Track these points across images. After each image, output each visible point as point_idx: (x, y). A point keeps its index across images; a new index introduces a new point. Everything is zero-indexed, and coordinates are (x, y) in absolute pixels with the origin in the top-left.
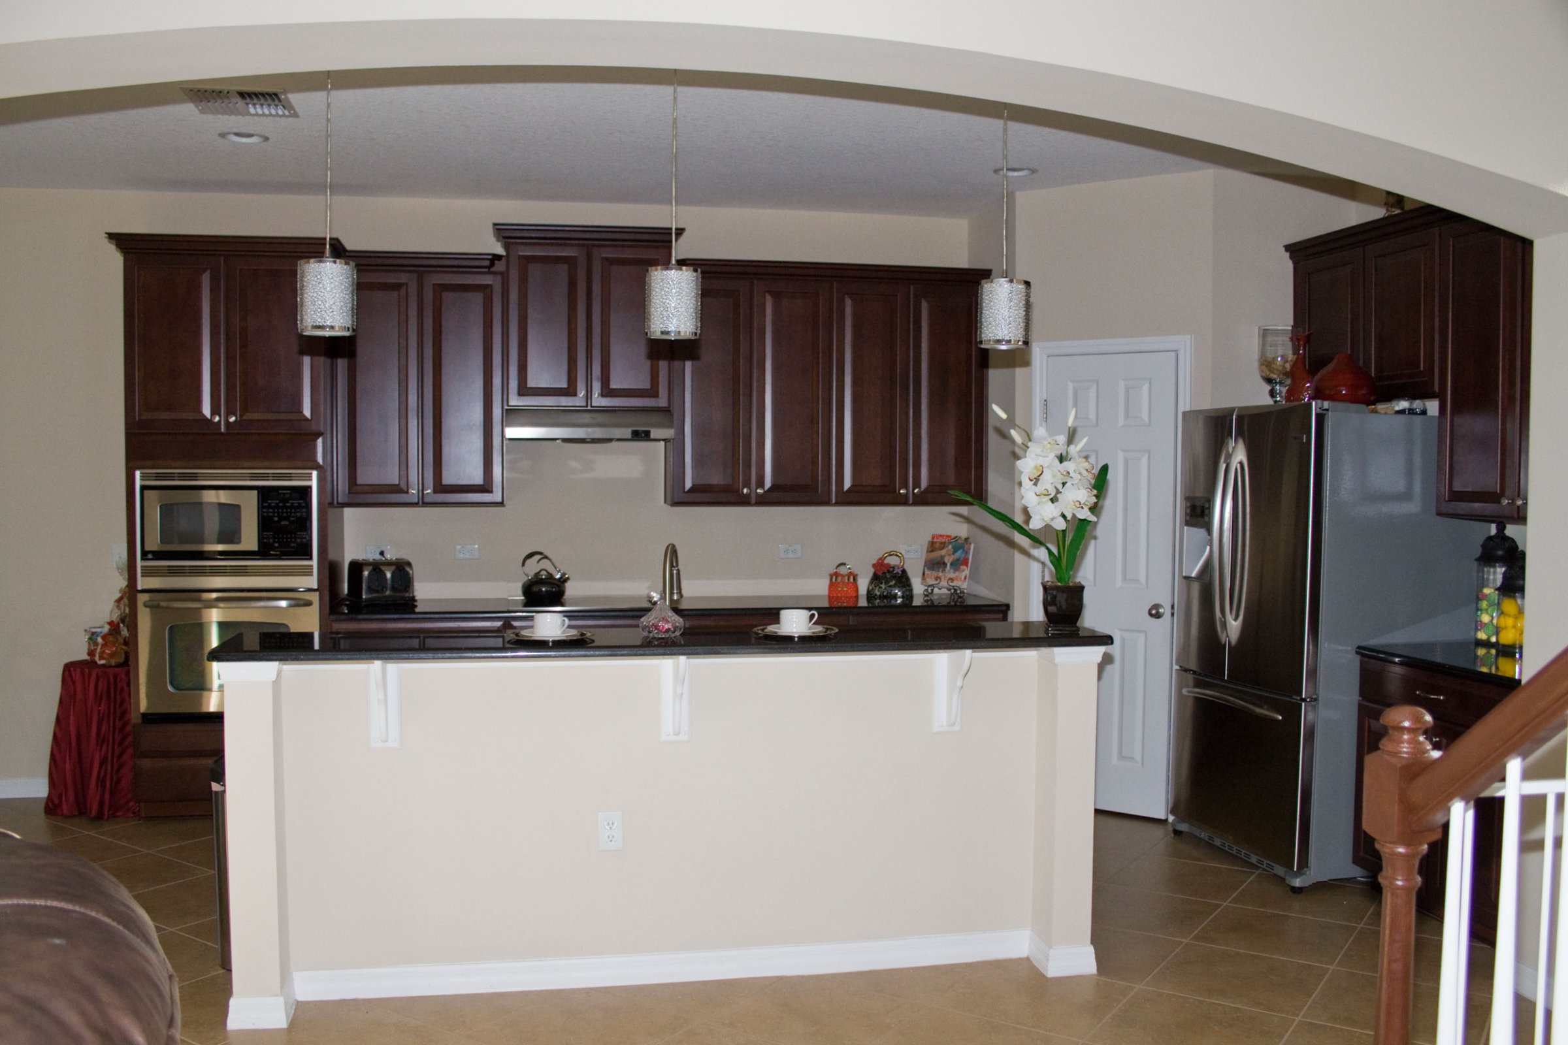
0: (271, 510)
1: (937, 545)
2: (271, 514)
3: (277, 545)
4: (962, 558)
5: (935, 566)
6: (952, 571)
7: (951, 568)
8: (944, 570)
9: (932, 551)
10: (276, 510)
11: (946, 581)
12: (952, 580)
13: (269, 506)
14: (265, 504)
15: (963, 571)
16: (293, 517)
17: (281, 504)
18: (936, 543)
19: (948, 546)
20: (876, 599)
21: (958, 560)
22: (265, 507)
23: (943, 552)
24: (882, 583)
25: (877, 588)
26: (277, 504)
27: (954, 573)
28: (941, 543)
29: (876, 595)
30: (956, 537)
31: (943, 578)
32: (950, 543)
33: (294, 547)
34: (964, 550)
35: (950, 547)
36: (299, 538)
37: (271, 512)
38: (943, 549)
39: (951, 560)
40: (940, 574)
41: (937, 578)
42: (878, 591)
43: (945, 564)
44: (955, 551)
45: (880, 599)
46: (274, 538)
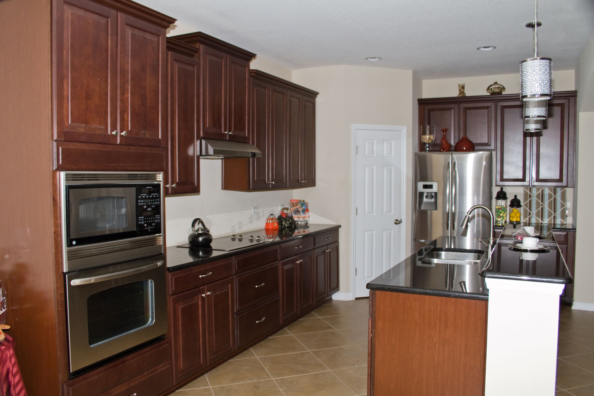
0: (142, 201)
1: (295, 204)
2: (142, 204)
3: (145, 225)
4: (305, 209)
5: (296, 213)
6: (303, 214)
7: (302, 213)
8: (300, 214)
9: (293, 206)
10: (145, 201)
11: (302, 218)
12: (304, 218)
13: (142, 199)
14: (140, 197)
15: (307, 214)
16: (153, 205)
17: (147, 197)
18: (294, 203)
19: (299, 204)
20: (286, 228)
21: (304, 209)
22: (140, 199)
23: (298, 207)
24: (287, 221)
25: (286, 224)
26: (145, 196)
27: (304, 215)
28: (296, 203)
29: (286, 227)
30: (300, 200)
31: (300, 217)
32: (299, 203)
33: (154, 226)
34: (305, 205)
35: (300, 204)
36: (156, 219)
37: (142, 202)
38: (297, 205)
39: (301, 210)
40: (299, 216)
41: (299, 217)
42: (287, 225)
43: (299, 211)
44: (302, 205)
45: (287, 228)
46: (144, 221)
